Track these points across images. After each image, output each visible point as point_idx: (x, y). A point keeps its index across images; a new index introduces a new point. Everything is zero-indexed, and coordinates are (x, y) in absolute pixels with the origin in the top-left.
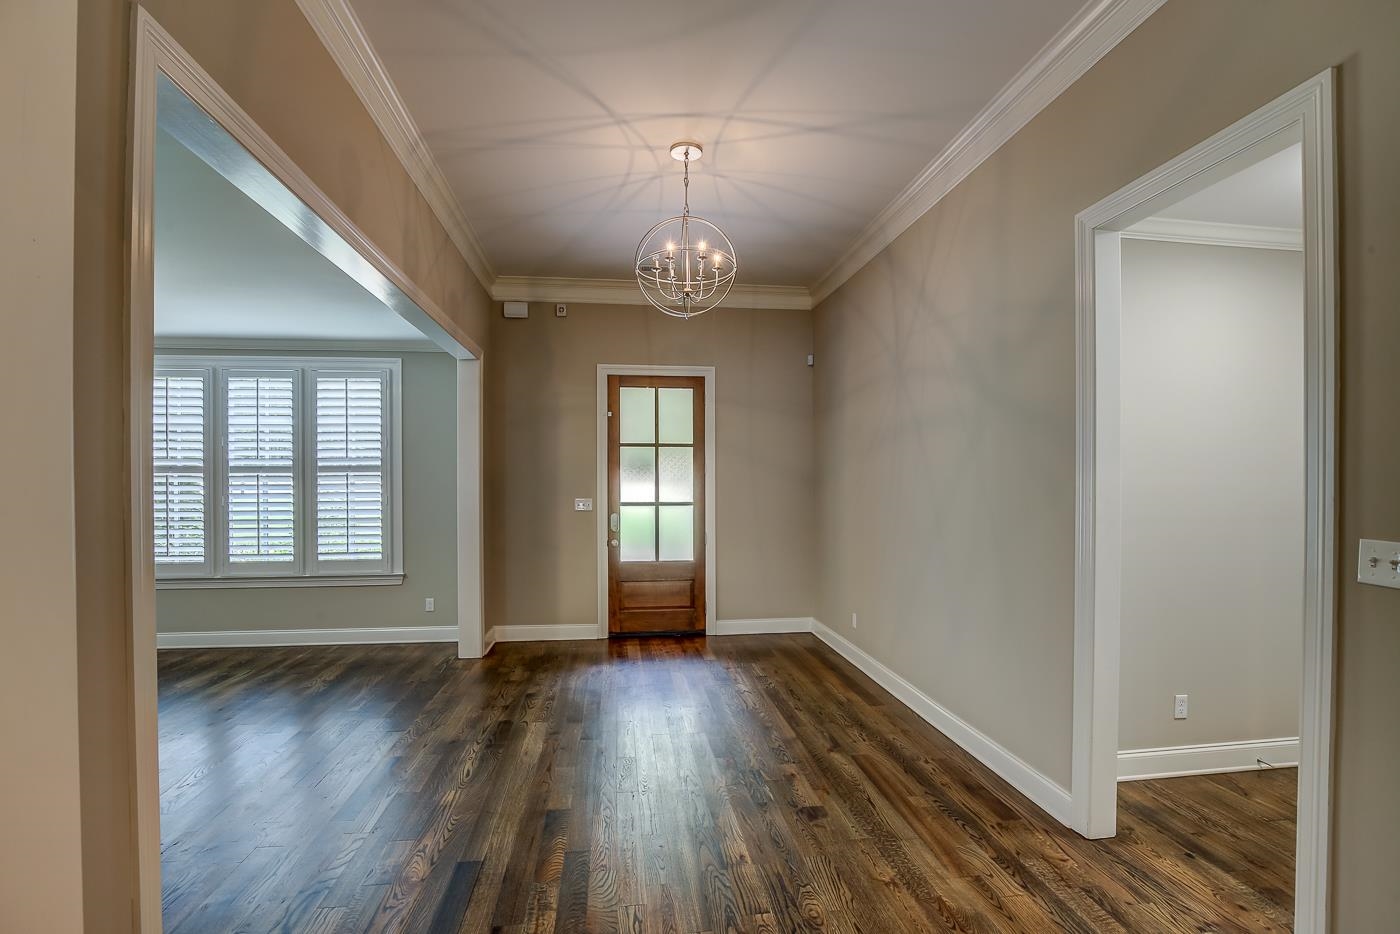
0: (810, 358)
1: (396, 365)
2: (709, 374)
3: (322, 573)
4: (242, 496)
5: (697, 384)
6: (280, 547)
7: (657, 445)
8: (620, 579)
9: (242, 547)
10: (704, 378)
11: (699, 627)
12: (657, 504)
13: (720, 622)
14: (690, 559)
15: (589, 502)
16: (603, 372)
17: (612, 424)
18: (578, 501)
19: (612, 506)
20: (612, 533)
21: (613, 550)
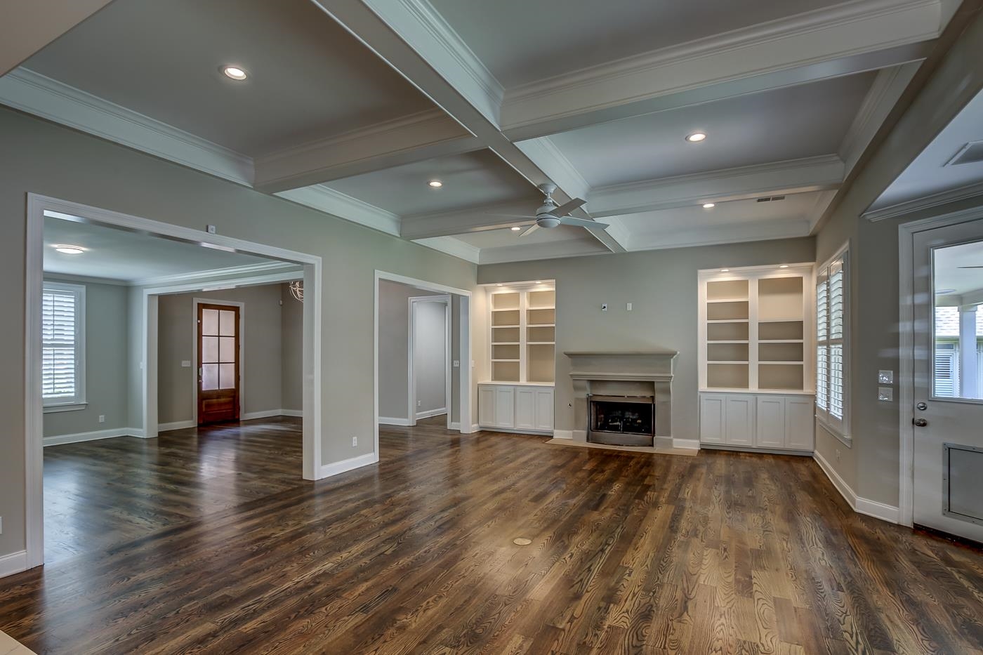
0: (281, 302)
1: (83, 289)
2: (242, 306)
5: (236, 309)
8: (203, 397)
10: (239, 307)
11: (236, 416)
12: (219, 363)
13: (245, 415)
14: (233, 387)
15: (189, 362)
16: (196, 301)
17: (200, 326)
18: (183, 362)
19: (200, 364)
20: (199, 377)
21: (199, 385)
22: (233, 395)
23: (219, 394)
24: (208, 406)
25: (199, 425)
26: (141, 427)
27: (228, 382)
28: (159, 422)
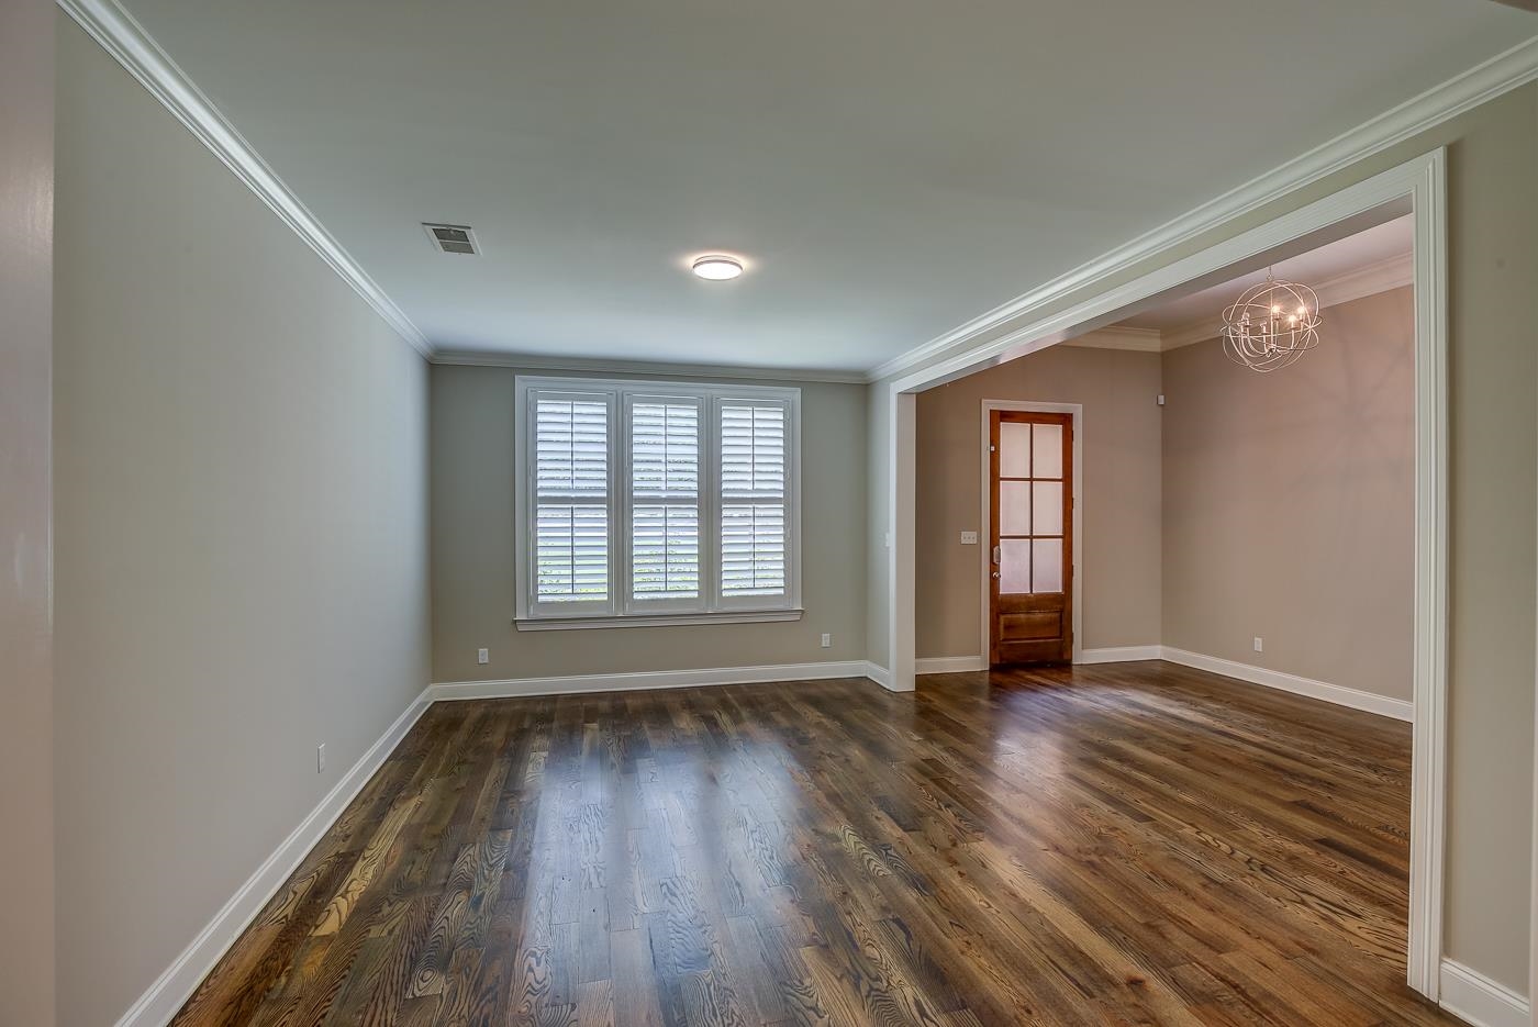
0: (1161, 398)
1: (795, 394)
2: (1077, 410)
3: (726, 609)
4: (647, 529)
5: (1065, 420)
6: (684, 583)
7: (1031, 480)
9: (646, 585)
10: (1072, 415)
11: (1066, 657)
12: (1031, 537)
13: (1086, 651)
14: (1060, 590)
15: (974, 534)
16: (987, 402)
17: (995, 456)
18: (964, 534)
19: (994, 538)
20: (994, 565)
21: (994, 582)
22: (1060, 607)
23: (1032, 604)
24: (1009, 628)
25: (993, 668)
26: (888, 663)
27: (1049, 580)
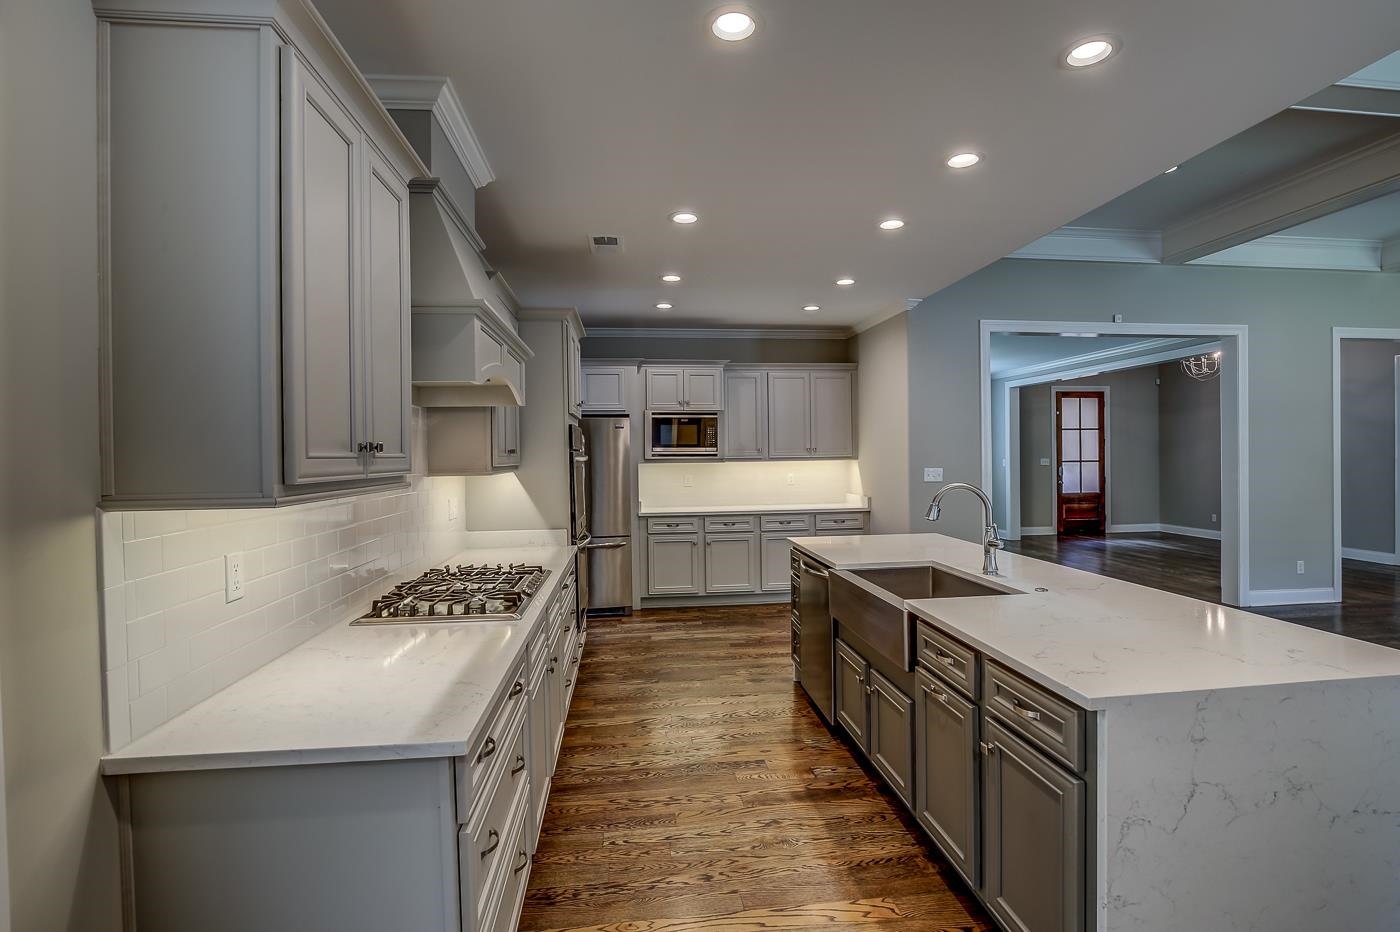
0: (1159, 381)
2: (1107, 390)
5: (1100, 396)
7: (1080, 429)
8: (1064, 501)
10: (1104, 392)
11: (1101, 528)
12: (1081, 462)
13: (1113, 525)
14: (1098, 491)
15: (1048, 460)
16: (1054, 390)
17: (1059, 418)
18: (1042, 460)
19: (1059, 463)
20: (1059, 478)
21: (1059, 486)
22: (1098, 499)
23: (1082, 498)
24: (1069, 511)
25: (1059, 533)
26: (1005, 529)
27: (1091, 485)
28: (1022, 525)
